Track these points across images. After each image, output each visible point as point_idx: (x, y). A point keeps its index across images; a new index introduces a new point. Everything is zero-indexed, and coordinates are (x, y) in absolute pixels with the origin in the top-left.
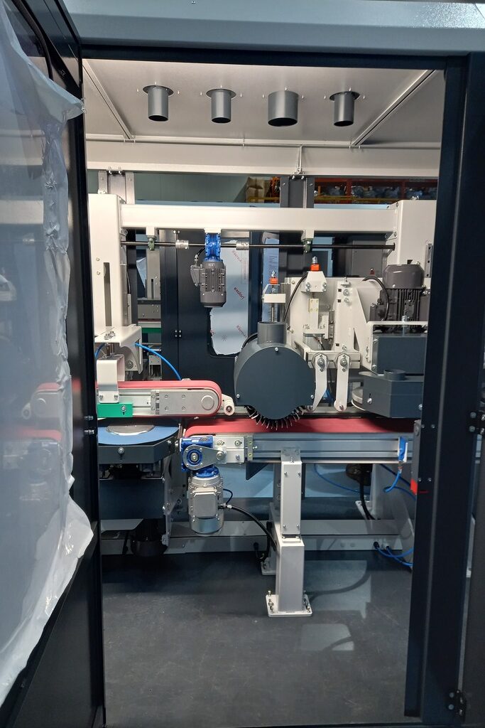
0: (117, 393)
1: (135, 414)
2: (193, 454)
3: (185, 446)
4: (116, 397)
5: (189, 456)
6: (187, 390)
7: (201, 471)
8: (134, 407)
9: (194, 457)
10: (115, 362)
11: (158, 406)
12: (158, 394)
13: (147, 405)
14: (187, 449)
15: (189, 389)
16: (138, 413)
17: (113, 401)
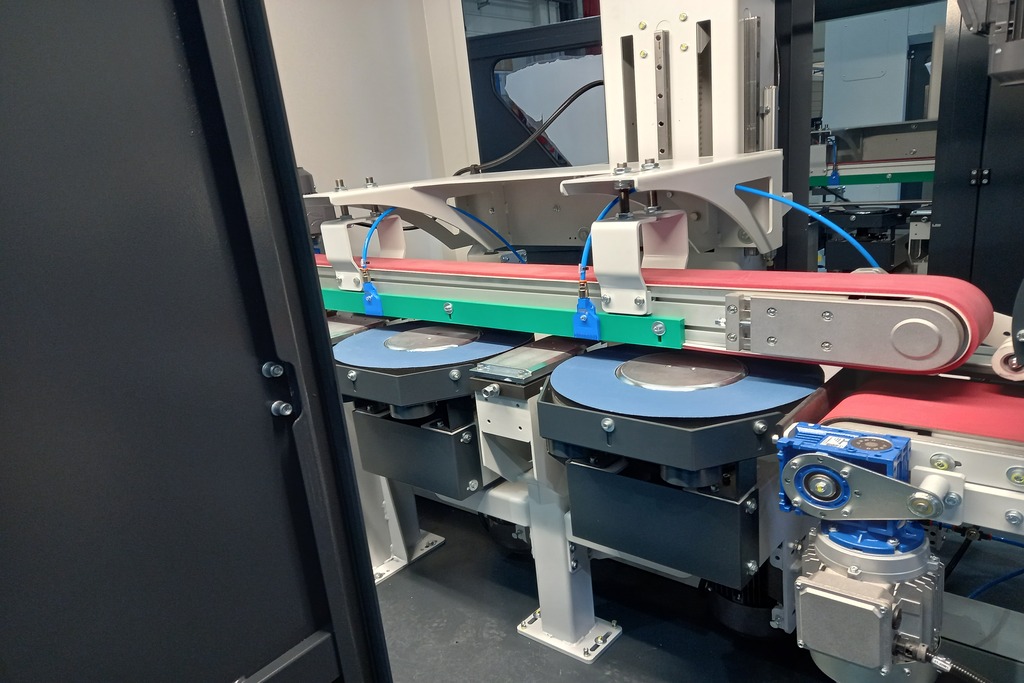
0: (643, 295)
1: (689, 344)
2: (820, 477)
3: (791, 451)
4: (639, 303)
5: (805, 477)
6: (845, 300)
7: (847, 528)
8: (687, 327)
9: (821, 484)
10: (632, 226)
11: (745, 332)
12: (746, 304)
13: (717, 326)
14: (796, 460)
15: (851, 297)
16: (697, 342)
17: (633, 310)
